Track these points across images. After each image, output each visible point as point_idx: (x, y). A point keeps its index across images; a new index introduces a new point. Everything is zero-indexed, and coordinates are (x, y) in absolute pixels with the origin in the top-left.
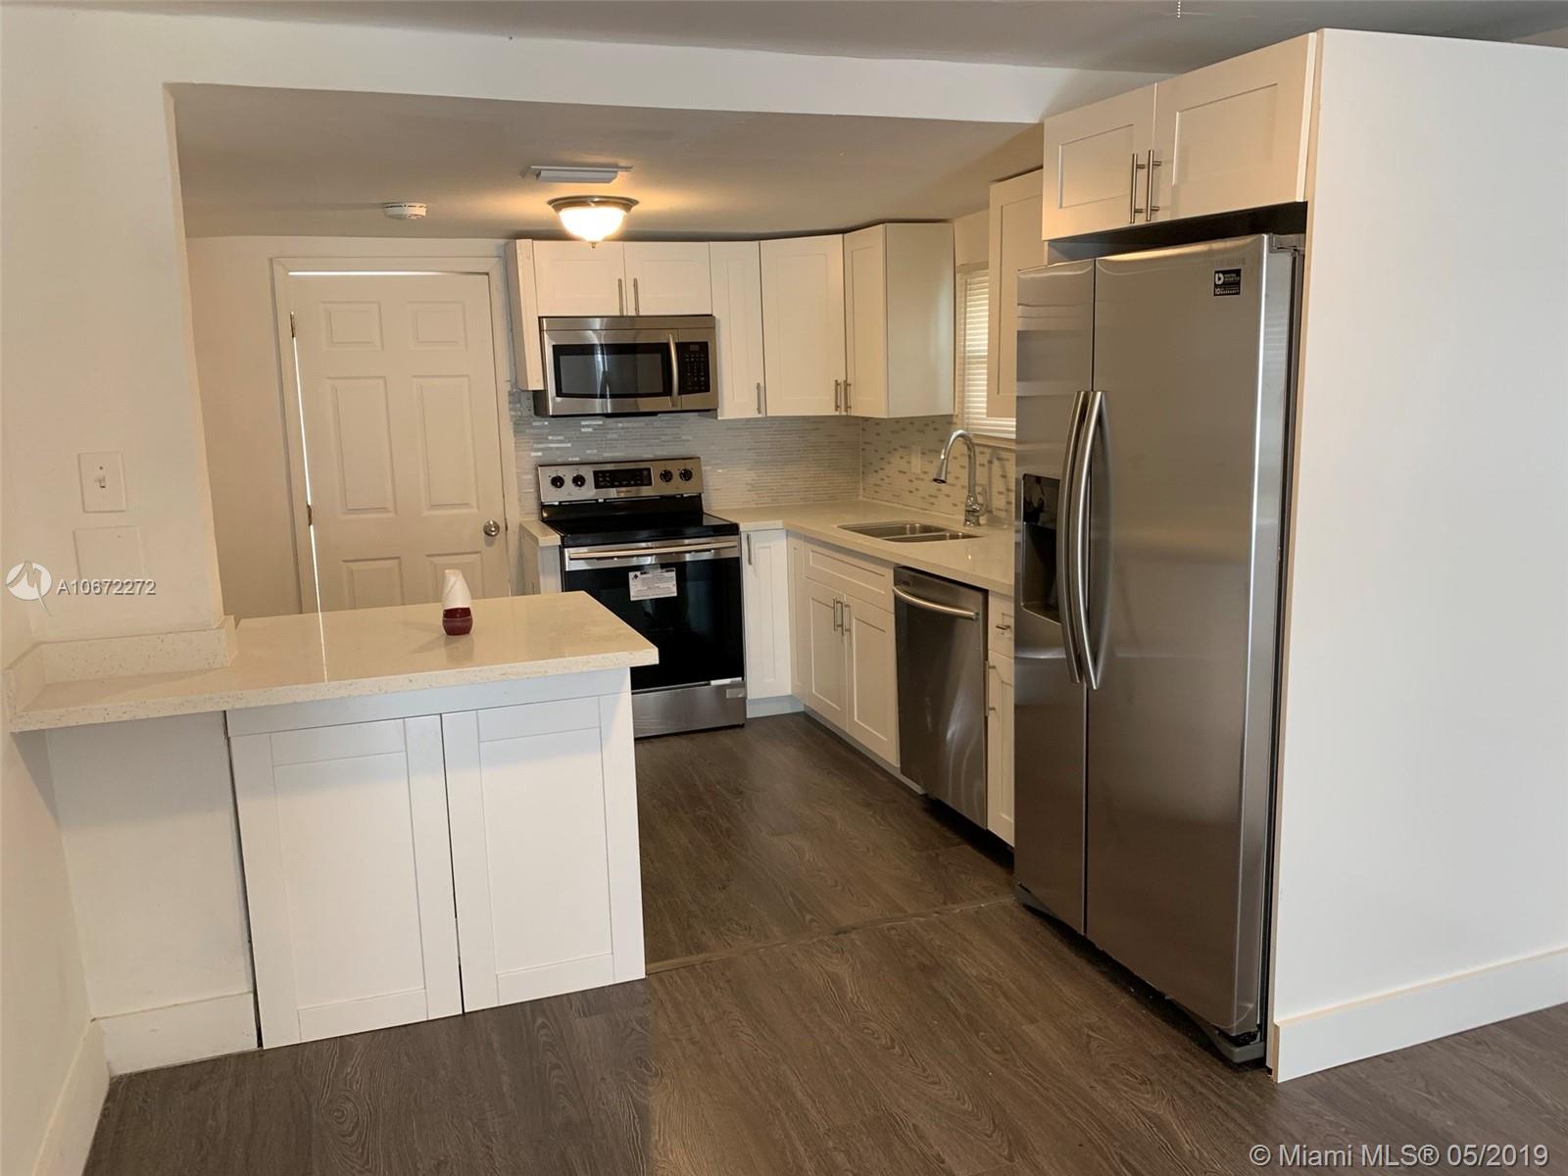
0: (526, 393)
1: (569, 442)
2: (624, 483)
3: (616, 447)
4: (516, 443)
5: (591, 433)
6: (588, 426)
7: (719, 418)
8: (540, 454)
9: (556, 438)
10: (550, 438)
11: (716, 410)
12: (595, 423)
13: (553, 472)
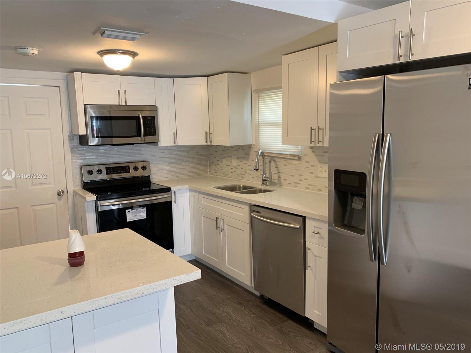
0: (76, 136)
1: (94, 156)
2: (119, 172)
3: (114, 158)
4: (71, 157)
5: (103, 152)
6: (102, 149)
7: (159, 146)
8: (82, 161)
9: (89, 154)
10: (86, 154)
11: (158, 142)
12: (105, 148)
13: (88, 169)
